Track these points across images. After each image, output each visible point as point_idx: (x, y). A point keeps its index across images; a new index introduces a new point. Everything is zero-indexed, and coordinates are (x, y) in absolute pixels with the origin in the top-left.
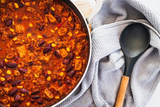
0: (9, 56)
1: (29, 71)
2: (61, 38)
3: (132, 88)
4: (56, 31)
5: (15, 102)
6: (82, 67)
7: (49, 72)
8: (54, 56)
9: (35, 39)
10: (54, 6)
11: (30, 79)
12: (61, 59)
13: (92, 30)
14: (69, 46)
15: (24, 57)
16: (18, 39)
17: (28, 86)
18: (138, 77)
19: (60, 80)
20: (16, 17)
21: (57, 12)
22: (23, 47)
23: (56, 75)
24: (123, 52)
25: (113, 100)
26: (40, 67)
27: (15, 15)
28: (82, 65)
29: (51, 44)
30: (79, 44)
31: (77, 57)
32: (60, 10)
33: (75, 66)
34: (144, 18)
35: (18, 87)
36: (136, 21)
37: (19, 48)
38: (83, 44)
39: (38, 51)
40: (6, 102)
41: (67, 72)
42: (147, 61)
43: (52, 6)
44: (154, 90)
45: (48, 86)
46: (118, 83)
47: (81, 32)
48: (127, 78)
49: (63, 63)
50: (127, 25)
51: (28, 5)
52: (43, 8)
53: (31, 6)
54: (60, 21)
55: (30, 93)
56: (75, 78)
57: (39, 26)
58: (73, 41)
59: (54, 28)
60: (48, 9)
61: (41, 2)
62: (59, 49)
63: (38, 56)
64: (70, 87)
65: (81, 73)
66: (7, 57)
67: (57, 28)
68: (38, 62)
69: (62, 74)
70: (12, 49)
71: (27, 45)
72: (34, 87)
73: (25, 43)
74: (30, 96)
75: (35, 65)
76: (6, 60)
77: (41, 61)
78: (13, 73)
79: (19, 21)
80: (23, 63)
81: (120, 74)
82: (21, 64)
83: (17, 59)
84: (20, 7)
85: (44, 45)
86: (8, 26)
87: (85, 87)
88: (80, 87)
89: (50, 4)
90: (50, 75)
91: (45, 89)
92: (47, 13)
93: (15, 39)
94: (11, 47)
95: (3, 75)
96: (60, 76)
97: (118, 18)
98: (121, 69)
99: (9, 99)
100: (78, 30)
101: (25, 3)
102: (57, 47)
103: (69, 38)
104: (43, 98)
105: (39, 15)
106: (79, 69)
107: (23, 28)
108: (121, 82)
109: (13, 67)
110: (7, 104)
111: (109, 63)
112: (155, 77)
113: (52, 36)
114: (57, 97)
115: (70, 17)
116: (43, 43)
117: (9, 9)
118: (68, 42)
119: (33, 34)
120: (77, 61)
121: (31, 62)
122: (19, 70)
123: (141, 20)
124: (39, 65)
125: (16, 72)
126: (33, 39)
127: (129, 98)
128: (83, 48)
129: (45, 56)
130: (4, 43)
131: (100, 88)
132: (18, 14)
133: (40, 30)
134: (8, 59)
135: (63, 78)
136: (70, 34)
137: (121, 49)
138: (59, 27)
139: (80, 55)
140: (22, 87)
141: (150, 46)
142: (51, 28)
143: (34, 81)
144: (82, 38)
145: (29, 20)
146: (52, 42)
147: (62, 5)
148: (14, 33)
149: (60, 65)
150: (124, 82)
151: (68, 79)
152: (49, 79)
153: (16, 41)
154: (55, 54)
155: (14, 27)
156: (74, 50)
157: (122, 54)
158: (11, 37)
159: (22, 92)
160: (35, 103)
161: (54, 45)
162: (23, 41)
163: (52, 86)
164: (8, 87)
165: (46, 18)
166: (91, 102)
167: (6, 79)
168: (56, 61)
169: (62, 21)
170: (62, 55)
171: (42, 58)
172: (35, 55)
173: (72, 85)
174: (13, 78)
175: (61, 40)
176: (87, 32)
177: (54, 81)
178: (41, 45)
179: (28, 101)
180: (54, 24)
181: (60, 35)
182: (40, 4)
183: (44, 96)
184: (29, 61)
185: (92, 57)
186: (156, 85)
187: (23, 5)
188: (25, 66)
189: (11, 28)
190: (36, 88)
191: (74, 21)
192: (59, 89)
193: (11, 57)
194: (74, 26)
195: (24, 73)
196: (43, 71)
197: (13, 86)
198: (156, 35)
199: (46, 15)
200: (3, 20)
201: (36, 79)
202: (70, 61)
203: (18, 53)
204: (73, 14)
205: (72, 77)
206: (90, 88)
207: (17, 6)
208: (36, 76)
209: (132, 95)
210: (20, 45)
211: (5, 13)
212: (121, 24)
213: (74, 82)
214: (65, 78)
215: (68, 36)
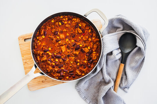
0: (57, 51)
1: (68, 60)
2: (85, 42)
3: (126, 70)
4: (82, 38)
5: (61, 76)
6: (97, 58)
7: (78, 61)
8: (81, 52)
9: (71, 42)
10: (81, 23)
11: (68, 64)
12: (85, 54)
13: (102, 37)
14: (90, 46)
15: (65, 52)
16: (61, 42)
17: (67, 68)
18: (130, 64)
19: (85, 65)
20: (60, 30)
21: (82, 27)
22: (64, 46)
23: (82, 62)
24: (121, 50)
25: (115, 77)
26: (74, 58)
27: (59, 29)
28: (97, 57)
29: (79, 45)
30: (95, 45)
31: (94, 53)
32: (84, 26)
33: (92, 57)
34: (133, 30)
35: (62, 68)
36: (128, 32)
37: (62, 47)
38: (97, 45)
39: (72, 49)
40: (56, 76)
41: (88, 60)
42: (135, 55)
43: (80, 24)
44: (139, 72)
45: (78, 68)
46: (118, 68)
47: (96, 38)
48: (123, 65)
49: (86, 56)
50: (123, 34)
51: (66, 23)
52: (75, 25)
53: (68, 24)
54: (84, 32)
55: (68, 71)
56: (93, 64)
57: (72, 35)
58: (92, 44)
59: (81, 36)
60: (77, 25)
61: (74, 22)
62: (84, 48)
63: (72, 51)
64: (90, 69)
65: (96, 61)
66: (56, 52)
67: (82, 36)
68: (73, 55)
69: (85, 62)
70: (58, 48)
71: (66, 45)
72: (70, 69)
73: (65, 44)
74: (68, 73)
75: (71, 56)
76: (55, 54)
77: (74, 54)
78: (59, 61)
79: (62, 32)
80: (64, 55)
81: (119, 62)
82: (63, 56)
83: (61, 53)
84: (62, 24)
85: (75, 45)
86: (56, 35)
87: (99, 69)
88: (96, 69)
89: (78, 22)
90: (79, 62)
91: (76, 70)
92: (77, 28)
93: (60, 42)
94: (58, 46)
95: (54, 62)
96: (84, 63)
97: (118, 30)
98: (119, 59)
99: (57, 74)
100: (94, 37)
101: (64, 22)
102: (83, 47)
103: (89, 41)
104: (76, 74)
105: (72, 29)
106: (95, 59)
107: (64, 36)
108: (119, 67)
109: (59, 58)
110: (56, 77)
111: (112, 56)
112: (140, 64)
113: (80, 41)
114: (83, 74)
115: (90, 30)
116: (75, 44)
117: (56, 26)
118: (89, 44)
119: (69, 40)
120: (94, 54)
121: (69, 55)
122: (62, 59)
123: (132, 31)
124: (73, 56)
125: (61, 60)
126: (69, 42)
127: (124, 77)
128: (98, 47)
129: (76, 51)
130: (53, 44)
131: (107, 71)
132: (61, 28)
133: (73, 37)
134: (56, 53)
135: (86, 64)
136: (90, 39)
137: (120, 48)
138: (84, 36)
139: (95, 51)
140: (64, 68)
141: (136, 46)
142: (79, 36)
143: (70, 65)
144: (97, 41)
145: (67, 32)
146: (80, 44)
147: (85, 23)
148: (59, 39)
149: (85, 57)
150: (121, 67)
151: (89, 65)
152: (78, 64)
153: (60, 43)
154: (82, 50)
155: (59, 36)
156: (92, 48)
157: (120, 51)
158: (57, 41)
159: (64, 71)
160: (71, 77)
161: (81, 46)
162: (64, 43)
163: (80, 68)
164: (57, 68)
165: (76, 30)
166: (102, 78)
167: (55, 64)
168: (82, 55)
169: (85, 32)
170: (86, 51)
171: (74, 53)
172: (71, 51)
173: (91, 67)
174: (59, 64)
175: (85, 43)
176: (99, 38)
177: (81, 65)
178: (74, 46)
179: (68, 76)
180: (81, 34)
181: (84, 40)
182: (73, 23)
183: (76, 73)
184: (68, 54)
185: (102, 52)
186: (141, 69)
187: (63, 23)
188: (65, 57)
189: (57, 36)
190: (71, 69)
191: (92, 32)
192: (84, 70)
193: (58, 52)
194: (92, 35)
195: (65, 61)
196: (75, 60)
197: (59, 68)
198: (139, 40)
199: (77, 29)
200: (53, 32)
201: (71, 64)
202: (90, 55)
203: (61, 50)
204: (91, 28)
205: (91, 63)
206: (102, 70)
207: (60, 24)
208: (72, 63)
209: (126, 75)
210: (62, 45)
211: (54, 28)
212: (119, 33)
213: (92, 66)
214: (87, 64)
215: (89, 40)
